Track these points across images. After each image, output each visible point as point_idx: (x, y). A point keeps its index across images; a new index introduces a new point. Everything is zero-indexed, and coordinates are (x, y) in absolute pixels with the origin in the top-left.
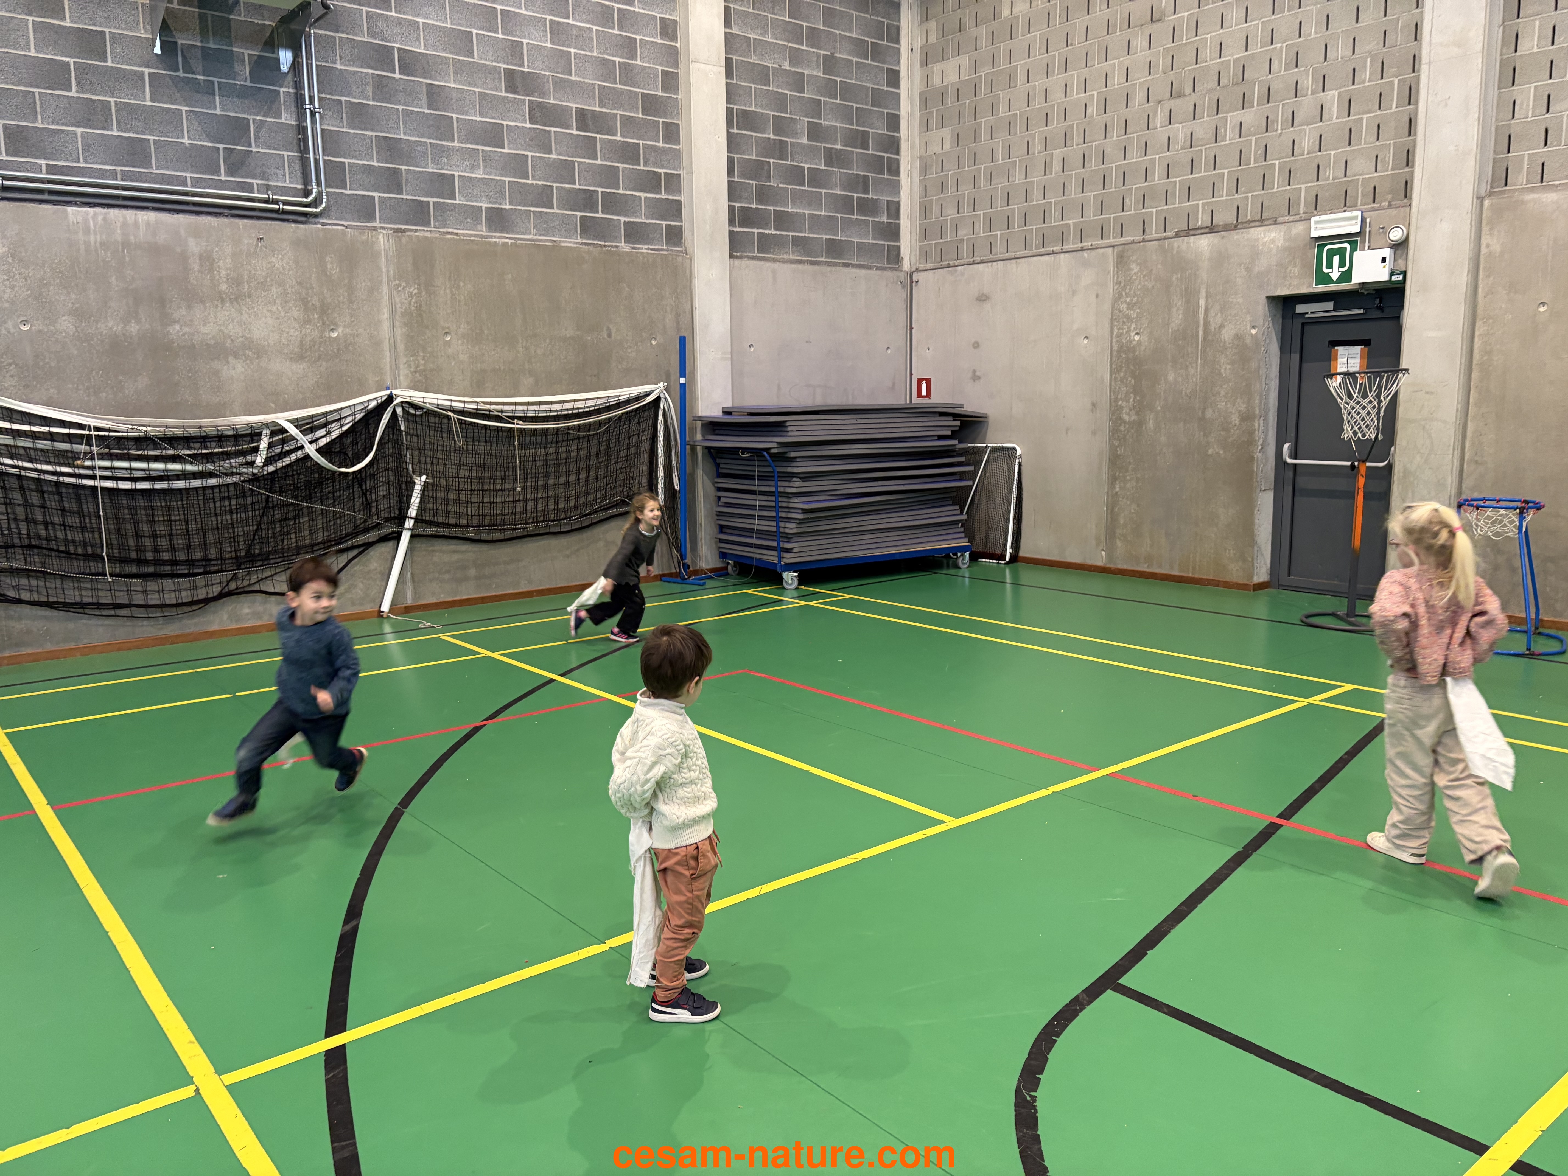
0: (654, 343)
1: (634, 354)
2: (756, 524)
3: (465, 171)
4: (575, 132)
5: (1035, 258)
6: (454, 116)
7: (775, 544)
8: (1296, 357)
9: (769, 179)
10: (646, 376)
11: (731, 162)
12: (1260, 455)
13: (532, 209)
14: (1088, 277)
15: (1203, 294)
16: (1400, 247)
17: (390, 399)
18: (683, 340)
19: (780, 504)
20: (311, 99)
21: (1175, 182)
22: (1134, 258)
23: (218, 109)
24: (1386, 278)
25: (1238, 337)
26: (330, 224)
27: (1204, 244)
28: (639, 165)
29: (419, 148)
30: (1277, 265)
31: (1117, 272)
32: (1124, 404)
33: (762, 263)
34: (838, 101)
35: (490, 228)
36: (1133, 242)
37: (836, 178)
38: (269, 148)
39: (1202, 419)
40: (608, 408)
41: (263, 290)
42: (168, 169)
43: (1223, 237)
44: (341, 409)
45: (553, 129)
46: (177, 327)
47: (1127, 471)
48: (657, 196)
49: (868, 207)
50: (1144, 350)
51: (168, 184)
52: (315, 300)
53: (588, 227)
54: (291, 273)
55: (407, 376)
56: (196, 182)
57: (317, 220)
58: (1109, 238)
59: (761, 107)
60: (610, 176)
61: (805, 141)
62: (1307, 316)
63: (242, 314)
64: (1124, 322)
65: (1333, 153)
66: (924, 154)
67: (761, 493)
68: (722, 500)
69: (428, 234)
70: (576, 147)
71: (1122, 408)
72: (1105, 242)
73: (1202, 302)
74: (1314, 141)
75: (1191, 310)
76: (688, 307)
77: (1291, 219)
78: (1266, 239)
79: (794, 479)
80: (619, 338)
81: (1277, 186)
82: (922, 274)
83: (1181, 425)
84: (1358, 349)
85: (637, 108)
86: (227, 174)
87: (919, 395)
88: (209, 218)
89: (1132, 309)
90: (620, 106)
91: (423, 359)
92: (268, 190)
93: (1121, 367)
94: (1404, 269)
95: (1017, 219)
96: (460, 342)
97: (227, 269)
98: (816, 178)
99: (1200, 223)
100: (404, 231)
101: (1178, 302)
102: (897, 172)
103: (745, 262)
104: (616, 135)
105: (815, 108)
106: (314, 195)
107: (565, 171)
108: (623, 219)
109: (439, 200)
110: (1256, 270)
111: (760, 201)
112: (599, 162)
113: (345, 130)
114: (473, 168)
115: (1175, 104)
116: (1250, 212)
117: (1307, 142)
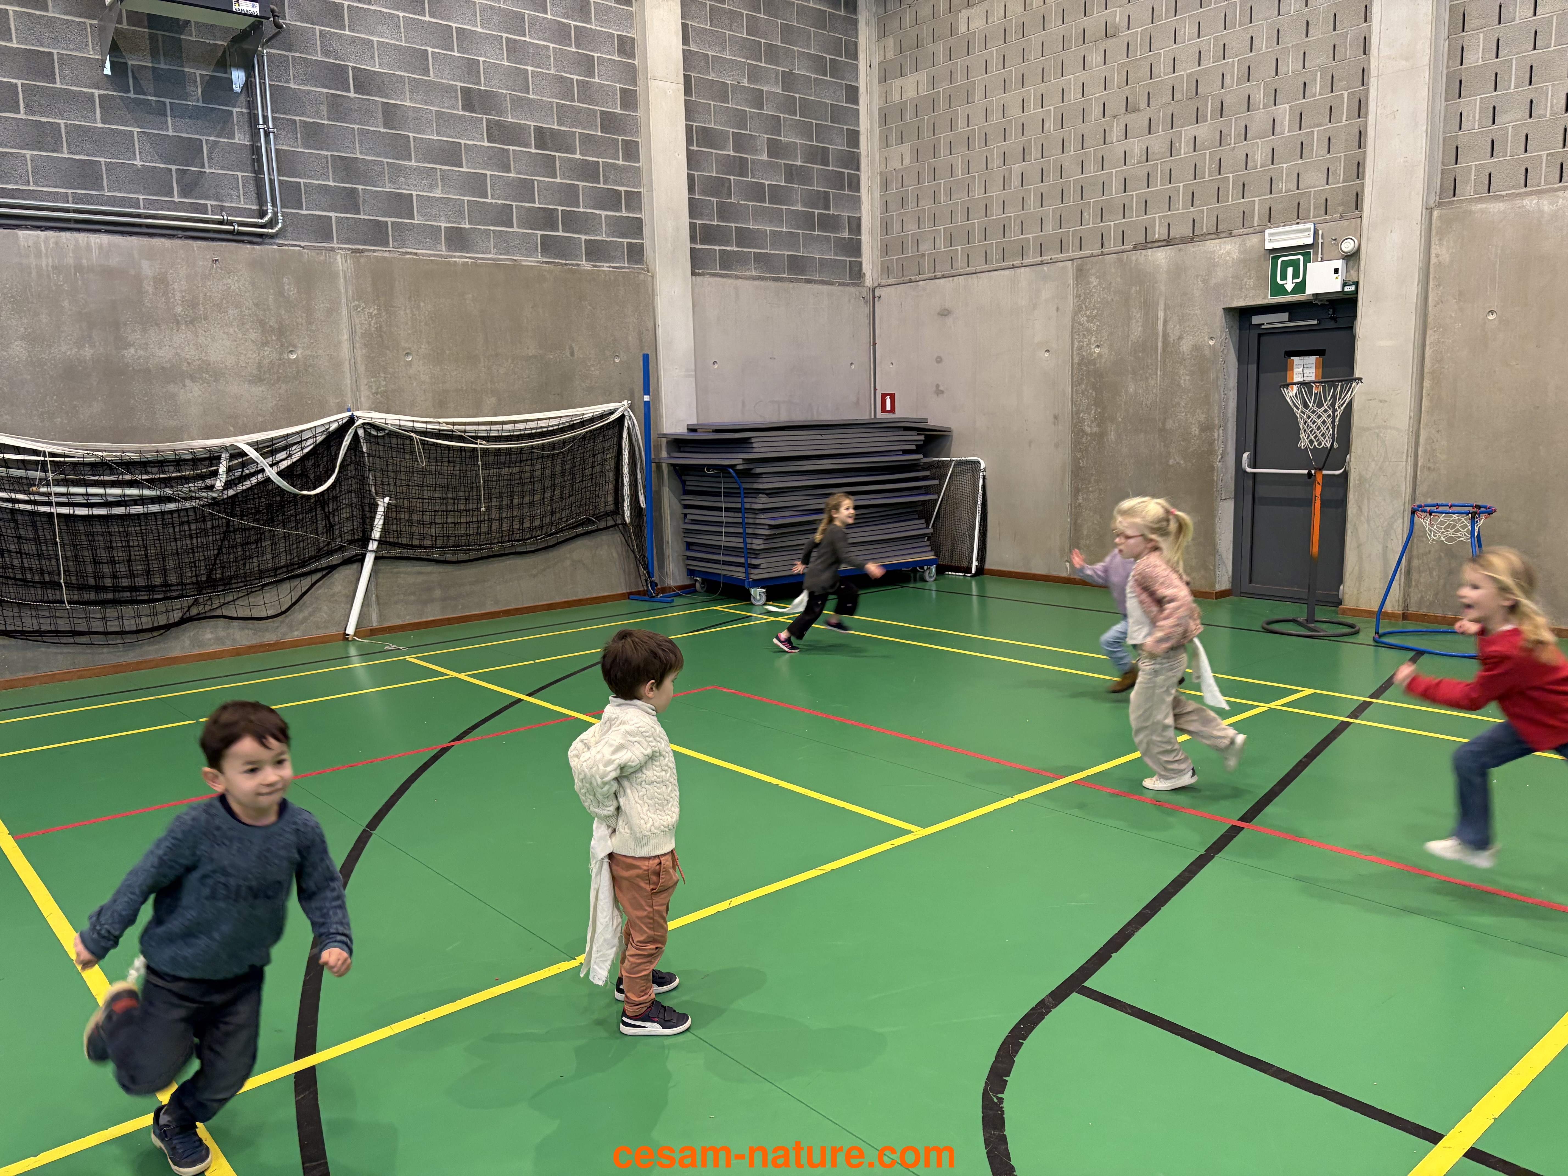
0: (617, 360)
1: (598, 372)
2: (724, 541)
3: (423, 191)
4: (534, 151)
5: (996, 273)
6: (411, 135)
7: (742, 560)
8: (1253, 368)
9: (729, 196)
10: (610, 394)
11: (691, 179)
12: (1219, 464)
13: (492, 228)
14: (1048, 291)
15: (1161, 306)
16: (1352, 258)
17: (352, 420)
18: (646, 358)
19: (747, 521)
20: (265, 118)
21: (1132, 195)
22: (1093, 271)
23: (170, 130)
24: (1339, 289)
25: (1196, 348)
26: (286, 245)
27: (1161, 257)
28: (599, 183)
29: (376, 168)
30: (1233, 277)
31: (1077, 286)
32: (1086, 416)
33: (725, 280)
34: (797, 118)
35: (449, 249)
36: (1092, 256)
37: (797, 194)
38: (222, 168)
39: (1163, 430)
40: (572, 427)
41: (219, 312)
42: (120, 191)
44: (302, 431)
45: (511, 148)
46: (132, 351)
47: (1090, 482)
48: (618, 214)
49: (829, 223)
50: (1105, 362)
51: (120, 206)
52: (272, 322)
53: (548, 246)
54: (247, 294)
55: (368, 397)
56: (149, 204)
57: (273, 241)
58: (1068, 252)
59: (721, 124)
60: (570, 194)
61: (765, 157)
62: (1263, 327)
63: (197, 337)
65: (1285, 166)
66: (884, 170)
67: (728, 510)
68: (689, 517)
69: (386, 255)
70: (535, 166)
71: (1083, 420)
72: (1065, 255)
73: (1161, 314)
74: (1267, 155)
75: (1150, 323)
76: (650, 325)
77: (1246, 231)
78: (1222, 252)
79: (761, 495)
80: (581, 356)
81: (1232, 198)
82: (885, 289)
84: (1313, 359)
85: (596, 126)
86: (180, 196)
87: (884, 409)
88: (163, 240)
89: (1091, 322)
90: (579, 124)
91: (385, 380)
92: (222, 211)
93: (1082, 379)
94: (1356, 280)
95: (977, 234)
96: (421, 362)
97: (181, 291)
98: (777, 195)
99: (1157, 236)
100: (362, 251)
101: (1137, 315)
102: (858, 189)
103: (707, 279)
104: (575, 154)
105: (775, 125)
106: (269, 216)
107: (525, 189)
108: (584, 237)
109: (397, 220)
110: (1212, 282)
111: (721, 217)
112: (558, 180)
113: (300, 150)
114: (431, 187)
115: (1131, 118)
116: (1206, 225)
117: (1260, 156)
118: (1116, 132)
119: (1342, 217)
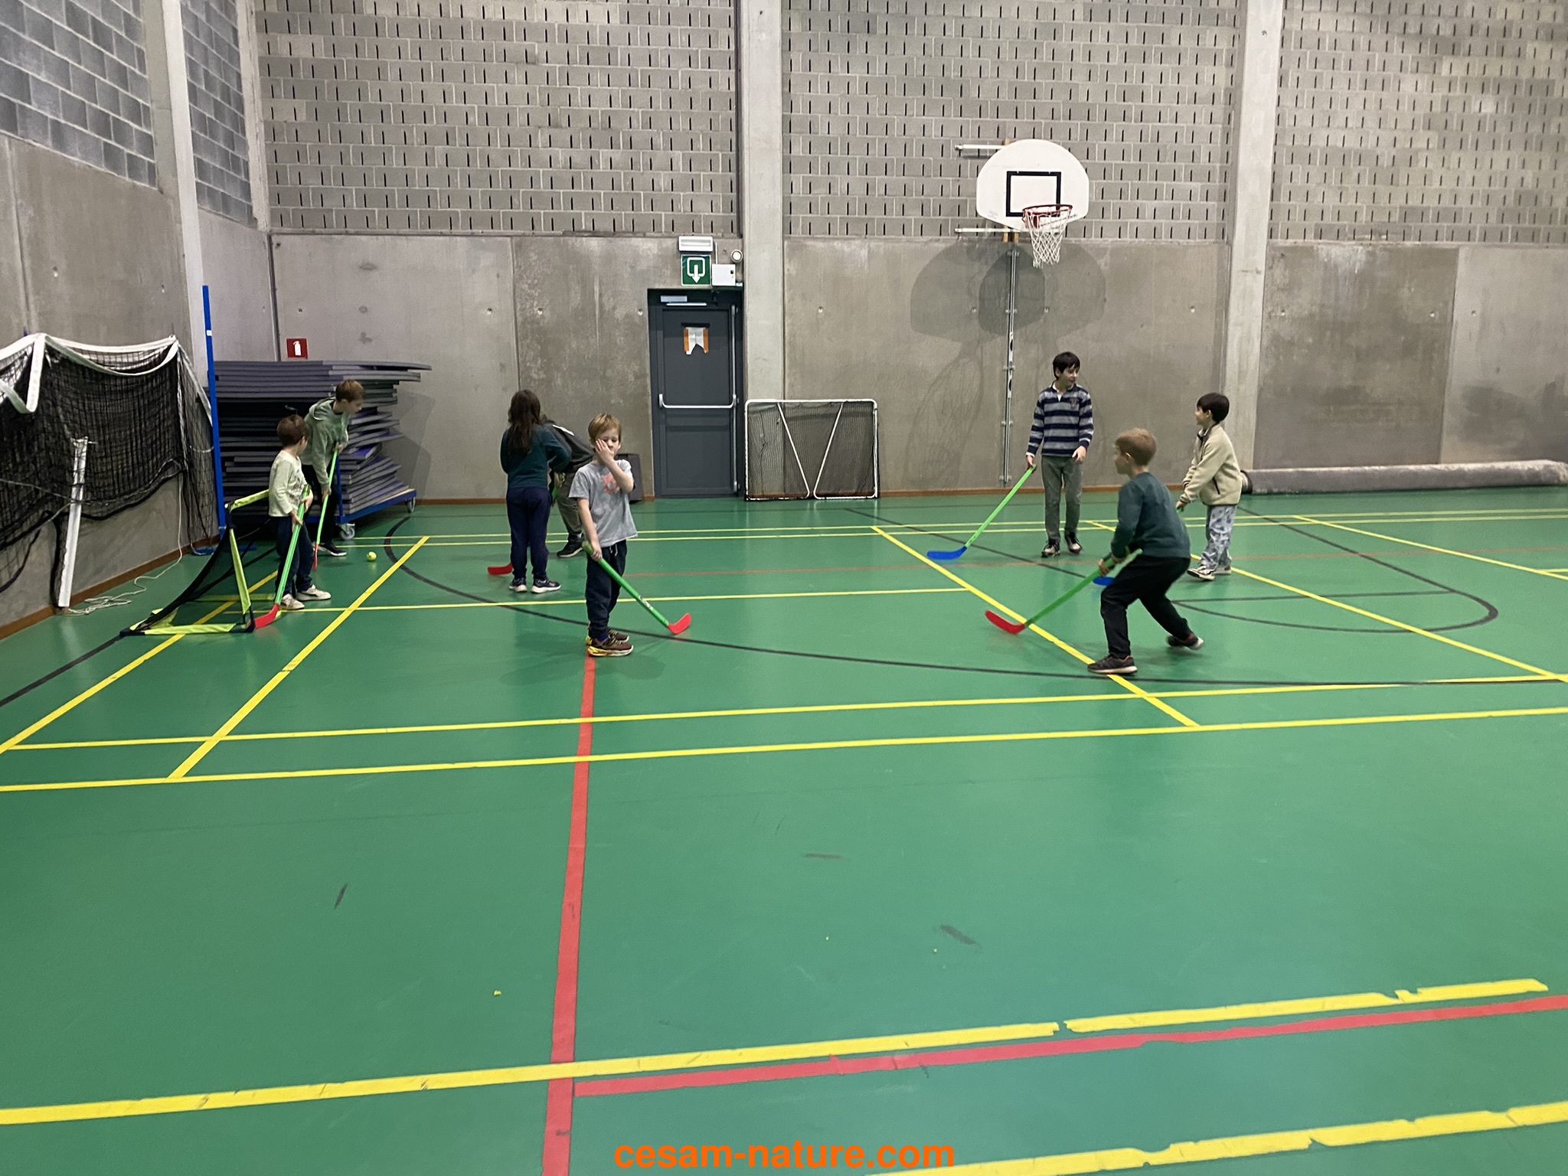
3: (34, 71)
4: (92, 44)
8: (660, 333)
13: (76, 127)
14: (487, 259)
15: (597, 282)
16: (740, 265)
21: (559, 192)
22: (532, 248)
24: (734, 284)
25: (627, 316)
27: (594, 244)
28: (128, 90)
30: (654, 267)
31: (517, 258)
32: (533, 365)
34: (214, 51)
36: (524, 235)
37: (221, 131)
39: (604, 377)
43: (610, 242)
45: (80, 36)
48: (140, 128)
49: (235, 164)
50: (548, 323)
53: (109, 155)
58: (500, 229)
60: (114, 99)
62: (667, 304)
64: (526, 299)
65: (682, 194)
66: (270, 119)
70: (95, 61)
71: (530, 368)
72: (496, 231)
73: (597, 289)
74: (668, 183)
75: (588, 293)
77: (656, 235)
78: (644, 247)
80: (146, 284)
81: (643, 209)
83: (586, 381)
84: (701, 330)
85: (123, 27)
87: (292, 354)
89: (533, 289)
90: (113, 21)
91: (44, 298)
93: (526, 335)
94: (743, 279)
95: (397, 200)
96: (63, 280)
98: (213, 129)
99: (584, 228)
101: (576, 287)
102: (243, 130)
104: (113, 53)
105: (206, 55)
107: (91, 87)
108: (125, 150)
109: (22, 103)
110: (639, 268)
112: (108, 82)
115: (553, 131)
116: (624, 225)
117: (663, 183)
118: (541, 139)
119: (723, 236)
